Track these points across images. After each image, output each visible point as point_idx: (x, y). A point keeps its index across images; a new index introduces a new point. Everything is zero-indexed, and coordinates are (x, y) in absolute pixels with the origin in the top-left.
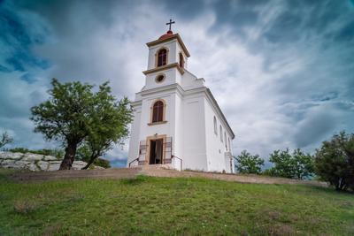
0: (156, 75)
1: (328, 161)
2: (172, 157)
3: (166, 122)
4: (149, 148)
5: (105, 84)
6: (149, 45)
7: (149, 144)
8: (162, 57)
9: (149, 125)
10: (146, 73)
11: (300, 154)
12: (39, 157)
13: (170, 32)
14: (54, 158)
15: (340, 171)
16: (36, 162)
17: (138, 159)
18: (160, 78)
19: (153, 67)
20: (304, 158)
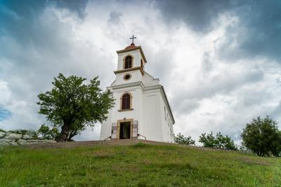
0: (124, 75)
1: (252, 136)
2: (138, 135)
3: (133, 109)
4: (119, 129)
5: (95, 79)
6: (118, 52)
7: (119, 125)
8: (128, 62)
9: (119, 111)
10: (116, 73)
11: (221, 136)
12: (19, 136)
13: (133, 44)
14: (31, 137)
15: (260, 142)
16: (17, 140)
17: (110, 137)
18: (127, 77)
19: (122, 68)
20: (224, 139)
